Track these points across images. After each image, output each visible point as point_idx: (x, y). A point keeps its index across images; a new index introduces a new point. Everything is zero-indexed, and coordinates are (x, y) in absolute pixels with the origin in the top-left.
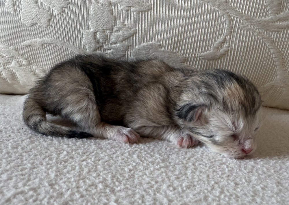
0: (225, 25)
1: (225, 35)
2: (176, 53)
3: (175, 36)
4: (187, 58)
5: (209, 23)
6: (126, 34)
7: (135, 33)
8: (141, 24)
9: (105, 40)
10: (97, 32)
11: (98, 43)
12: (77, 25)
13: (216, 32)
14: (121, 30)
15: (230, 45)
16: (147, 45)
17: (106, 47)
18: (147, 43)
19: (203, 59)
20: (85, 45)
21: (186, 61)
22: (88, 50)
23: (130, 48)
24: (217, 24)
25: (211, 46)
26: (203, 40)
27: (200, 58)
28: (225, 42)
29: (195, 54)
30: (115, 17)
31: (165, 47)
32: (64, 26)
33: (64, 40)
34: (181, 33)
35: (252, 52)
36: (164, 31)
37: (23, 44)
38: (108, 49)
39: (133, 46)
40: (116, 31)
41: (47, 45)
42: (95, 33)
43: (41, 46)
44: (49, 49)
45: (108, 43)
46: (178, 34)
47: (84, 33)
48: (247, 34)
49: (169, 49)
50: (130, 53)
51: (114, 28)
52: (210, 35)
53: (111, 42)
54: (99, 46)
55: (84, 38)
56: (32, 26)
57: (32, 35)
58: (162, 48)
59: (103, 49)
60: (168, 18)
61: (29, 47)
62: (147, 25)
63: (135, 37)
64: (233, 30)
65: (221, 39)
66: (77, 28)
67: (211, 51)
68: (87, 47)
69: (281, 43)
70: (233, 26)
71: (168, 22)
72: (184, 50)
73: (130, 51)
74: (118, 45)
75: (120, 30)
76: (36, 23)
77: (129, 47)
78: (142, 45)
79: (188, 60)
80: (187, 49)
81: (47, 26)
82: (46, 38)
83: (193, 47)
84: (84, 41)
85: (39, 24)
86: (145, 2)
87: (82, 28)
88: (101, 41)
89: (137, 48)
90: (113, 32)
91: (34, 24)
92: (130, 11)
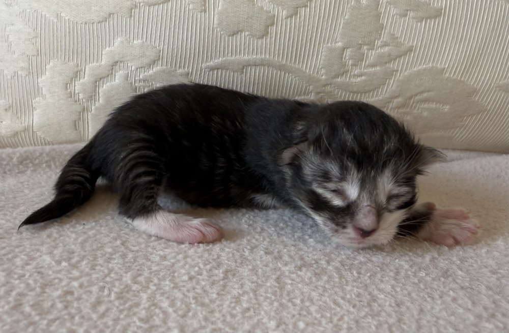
6: (395, 52)
7: (410, 50)
8: (422, 37)
9: (358, 62)
10: (348, 48)
11: (345, 65)
12: (315, 36)
14: (388, 46)
16: (425, 69)
17: (356, 72)
18: (424, 66)
19: (499, 90)
20: (321, 69)
21: (475, 94)
22: (323, 77)
23: (395, 75)
30: (383, 25)
31: (450, 73)
33: (286, 60)
36: (454, 49)
37: (205, 65)
38: (358, 76)
39: (401, 71)
40: (379, 47)
41: (253, 68)
42: (343, 49)
43: (240, 70)
44: (255, 75)
45: (361, 65)
47: (325, 49)
49: (456, 76)
51: (377, 43)
53: (366, 65)
54: (344, 70)
55: (323, 57)
56: (233, 35)
57: (228, 51)
58: (445, 74)
59: (350, 75)
60: (463, 30)
61: (216, 71)
63: (408, 57)
66: (315, 41)
68: (323, 71)
71: (462, 36)
72: (478, 76)
73: (394, 79)
74: (378, 68)
76: (241, 31)
77: (393, 72)
78: (415, 69)
80: (482, 75)
81: (261, 36)
82: (255, 57)
83: (491, 72)
84: (321, 62)
85: (247, 33)
86: (433, 4)
87: (324, 42)
88: (350, 62)
89: (406, 74)
90: (374, 49)
91: (238, 32)
92: (408, 17)
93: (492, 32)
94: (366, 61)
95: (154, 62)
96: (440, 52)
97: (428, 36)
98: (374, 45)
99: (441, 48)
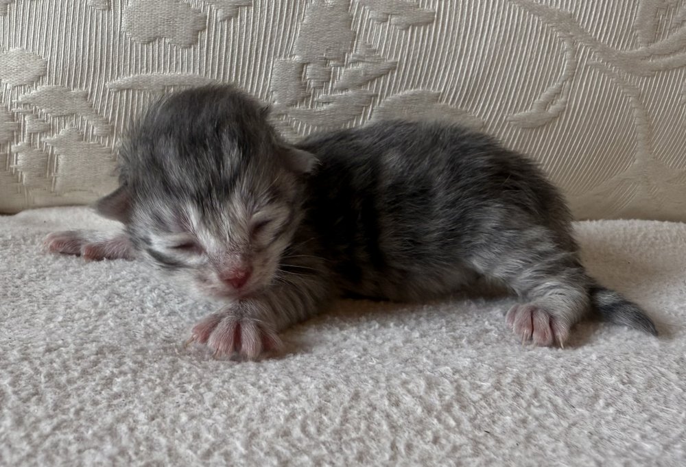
0: (565, 60)
1: (562, 79)
2: (466, 112)
3: (471, 78)
4: (485, 124)
5: (537, 55)
6: (372, 70)
7: (393, 68)
8: (408, 50)
9: (323, 82)
10: (308, 64)
11: (304, 87)
12: (263, 47)
14: (362, 61)
15: (568, 100)
16: (413, 95)
17: (320, 98)
18: (413, 90)
19: (515, 125)
20: (272, 92)
22: (276, 103)
23: (374, 101)
24: (552, 58)
25: (534, 100)
27: (509, 124)
28: (560, 93)
29: (502, 116)
30: (355, 32)
31: (447, 99)
32: (232, 48)
34: (484, 71)
35: (603, 114)
36: (451, 67)
37: (110, 84)
38: (323, 103)
39: (381, 96)
40: (350, 63)
42: (303, 65)
43: (160, 92)
45: (327, 87)
46: (478, 74)
47: (277, 64)
48: (599, 78)
49: (455, 105)
50: (372, 110)
51: (348, 57)
52: (536, 79)
53: (334, 87)
54: (304, 95)
55: (274, 76)
56: (149, 43)
58: (441, 101)
59: (313, 101)
60: (463, 42)
61: (125, 93)
63: (391, 77)
64: (576, 71)
65: (554, 87)
66: (262, 53)
67: (533, 110)
68: (275, 95)
69: (651, 97)
70: (577, 62)
71: (462, 50)
72: (484, 105)
73: (373, 107)
74: (350, 92)
75: (359, 61)
76: (161, 38)
77: (371, 98)
78: (400, 94)
79: (487, 126)
80: (490, 105)
81: (188, 45)
82: (179, 73)
83: (502, 101)
84: (272, 82)
85: (167, 41)
86: (423, 6)
87: (275, 54)
88: (313, 84)
89: (388, 100)
90: (343, 66)
91: (155, 39)
92: (388, 22)
93: (502, 45)
94: (333, 82)
95: (38, 78)
96: (433, 72)
97: (416, 49)
98: (344, 61)
99: (434, 67)
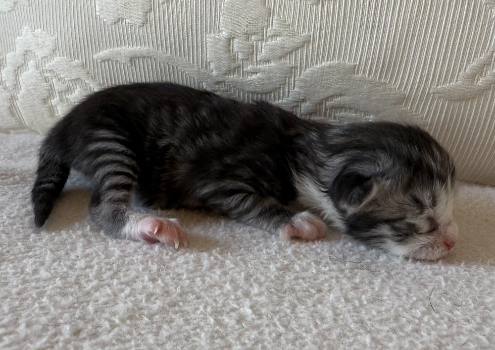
1: (491, 49)
2: (385, 84)
3: (386, 50)
4: (407, 96)
5: (459, 25)
6: (289, 43)
7: (307, 41)
8: (320, 25)
9: (249, 55)
10: (233, 38)
11: (234, 59)
12: (196, 24)
13: (473, 42)
14: (279, 36)
16: (330, 67)
17: (248, 68)
18: (329, 62)
19: (440, 98)
20: (209, 62)
21: (405, 101)
22: (214, 73)
23: (295, 73)
24: (477, 27)
25: (459, 72)
26: (444, 59)
27: (433, 96)
28: (490, 64)
29: (424, 88)
30: (270, 9)
31: (364, 72)
32: (173, 25)
33: (171, 52)
34: (399, 43)
36: (365, 39)
37: (96, 56)
38: (252, 73)
39: (301, 68)
40: (269, 37)
41: (141, 60)
42: (229, 40)
43: (129, 62)
44: (144, 68)
45: (252, 59)
46: (393, 46)
47: (210, 38)
49: (372, 76)
50: (294, 81)
51: (266, 32)
52: (459, 50)
53: (258, 59)
54: (235, 66)
55: (208, 50)
56: (115, 23)
57: (113, 40)
58: (357, 73)
59: (243, 71)
60: (375, 14)
61: (107, 63)
62: (332, 27)
63: (307, 49)
65: (482, 58)
66: (196, 29)
67: (459, 83)
68: (212, 66)
71: (374, 22)
72: (403, 78)
73: (295, 77)
74: (272, 64)
75: (277, 35)
76: (122, 19)
77: (292, 69)
78: (318, 66)
79: (408, 98)
80: (409, 76)
81: (141, 25)
82: (139, 47)
83: (422, 72)
84: (208, 55)
85: (127, 21)
87: (206, 31)
88: (240, 56)
89: (308, 72)
90: (263, 39)
91: (118, 20)
95: (53, 52)
96: (347, 45)
97: (327, 23)
98: (263, 36)
